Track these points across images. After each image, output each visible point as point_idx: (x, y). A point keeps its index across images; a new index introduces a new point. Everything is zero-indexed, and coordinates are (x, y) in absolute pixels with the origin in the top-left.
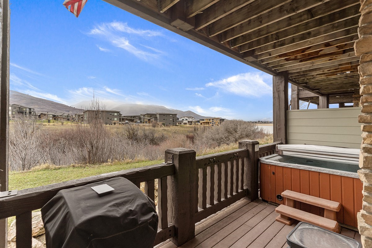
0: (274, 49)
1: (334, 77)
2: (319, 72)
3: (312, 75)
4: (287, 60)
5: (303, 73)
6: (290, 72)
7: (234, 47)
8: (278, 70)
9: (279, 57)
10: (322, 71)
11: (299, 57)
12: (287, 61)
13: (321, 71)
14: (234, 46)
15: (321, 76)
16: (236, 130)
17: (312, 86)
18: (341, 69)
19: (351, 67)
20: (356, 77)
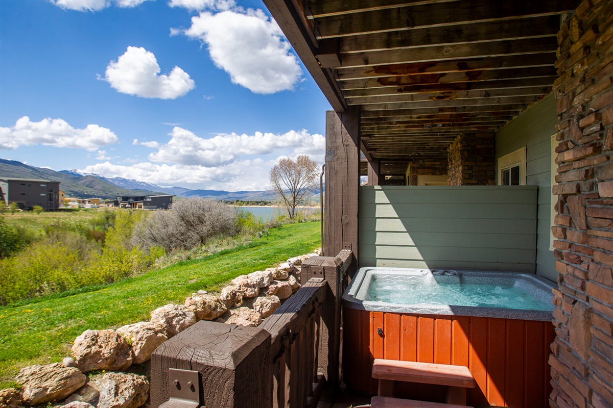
0: (388, 47)
1: (415, 130)
2: (405, 118)
3: (390, 122)
4: (382, 82)
5: (384, 115)
6: (367, 109)
7: (316, 16)
8: (350, 100)
9: (376, 72)
10: (409, 116)
11: (403, 81)
12: (381, 84)
13: (407, 117)
14: (318, 14)
15: (399, 126)
16: (201, 220)
17: (371, 142)
18: (437, 118)
19: (451, 117)
20: (437, 135)
